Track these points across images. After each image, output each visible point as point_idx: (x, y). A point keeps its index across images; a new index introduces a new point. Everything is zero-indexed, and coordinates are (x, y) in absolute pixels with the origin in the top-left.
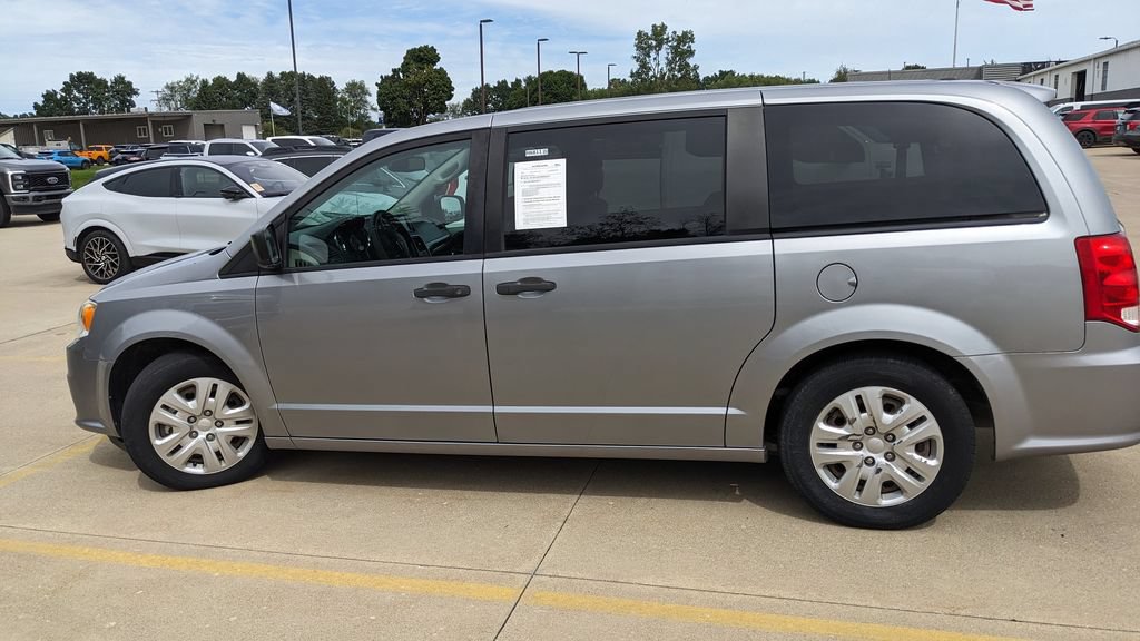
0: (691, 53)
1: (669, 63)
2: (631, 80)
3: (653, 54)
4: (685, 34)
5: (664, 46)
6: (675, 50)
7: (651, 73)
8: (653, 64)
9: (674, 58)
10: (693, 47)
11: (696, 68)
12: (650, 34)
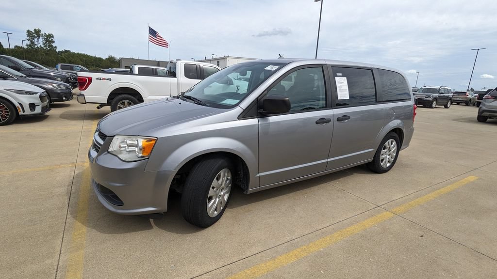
0: (54, 42)
1: (44, 44)
2: (26, 47)
3: (36, 39)
4: (49, 35)
5: (41, 37)
6: (46, 40)
7: (36, 46)
8: (36, 43)
9: (46, 43)
10: (54, 40)
11: (56, 47)
12: (33, 32)
